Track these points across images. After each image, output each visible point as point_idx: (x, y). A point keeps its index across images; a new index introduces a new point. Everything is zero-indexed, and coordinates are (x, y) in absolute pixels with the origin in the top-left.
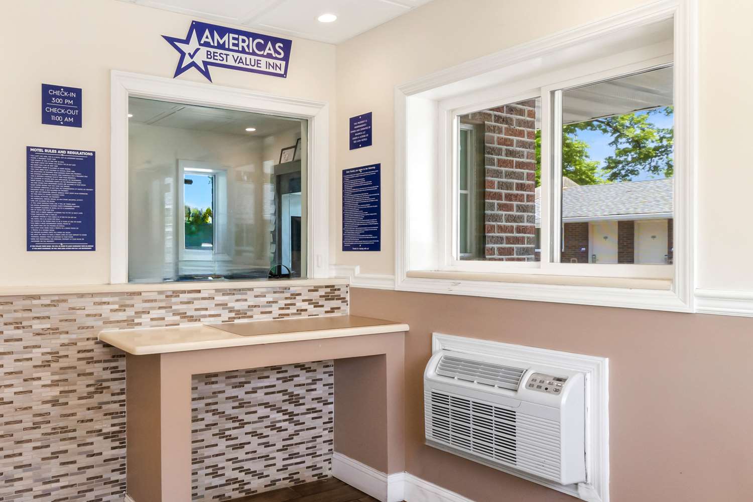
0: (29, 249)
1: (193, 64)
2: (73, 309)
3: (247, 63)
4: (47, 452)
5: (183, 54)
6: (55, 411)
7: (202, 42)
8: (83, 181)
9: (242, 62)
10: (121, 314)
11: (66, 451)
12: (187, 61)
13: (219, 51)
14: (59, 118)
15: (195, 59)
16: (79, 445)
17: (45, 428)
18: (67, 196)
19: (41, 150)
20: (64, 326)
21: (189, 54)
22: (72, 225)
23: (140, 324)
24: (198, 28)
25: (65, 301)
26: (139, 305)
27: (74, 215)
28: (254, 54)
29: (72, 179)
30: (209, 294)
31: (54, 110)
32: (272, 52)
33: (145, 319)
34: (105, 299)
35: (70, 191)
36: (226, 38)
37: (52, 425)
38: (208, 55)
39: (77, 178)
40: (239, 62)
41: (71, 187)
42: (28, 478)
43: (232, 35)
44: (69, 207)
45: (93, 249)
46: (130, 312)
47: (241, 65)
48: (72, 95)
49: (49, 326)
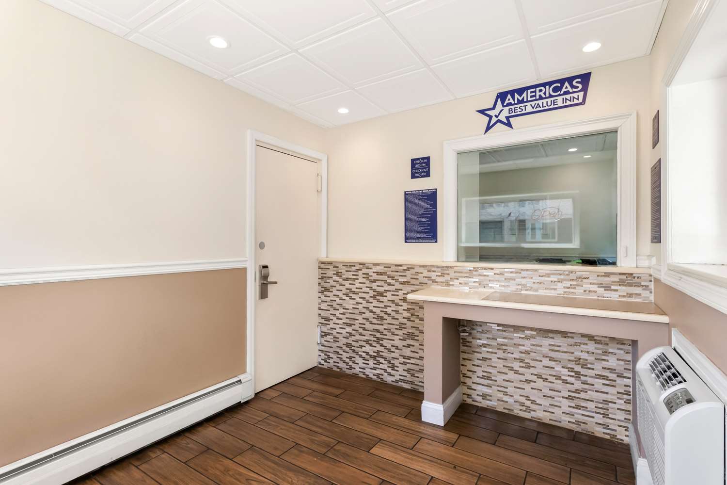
0: (406, 242)
1: (499, 121)
2: (418, 273)
3: (544, 106)
4: (405, 343)
5: (490, 117)
6: (409, 324)
7: (505, 104)
8: (431, 205)
9: (540, 107)
10: (442, 278)
11: (413, 346)
12: (494, 120)
13: (519, 106)
14: (419, 175)
15: (499, 118)
16: (420, 345)
17: (404, 331)
18: (423, 214)
19: (411, 192)
20: (412, 281)
21: (496, 116)
22: (425, 229)
23: (453, 285)
24: (502, 96)
25: (413, 268)
26: (452, 275)
27: (426, 224)
28: (550, 96)
29: (425, 205)
30: (500, 271)
31: (417, 171)
32: (569, 89)
33: (456, 282)
34: (433, 269)
35: (425, 211)
36: (525, 94)
37: (407, 330)
38: (509, 111)
39: (428, 204)
40: (537, 107)
41: (425, 209)
42: (397, 353)
43: (529, 91)
44: (424, 219)
45: (436, 242)
46: (447, 278)
47: (538, 109)
48: (425, 161)
49: (406, 280)
